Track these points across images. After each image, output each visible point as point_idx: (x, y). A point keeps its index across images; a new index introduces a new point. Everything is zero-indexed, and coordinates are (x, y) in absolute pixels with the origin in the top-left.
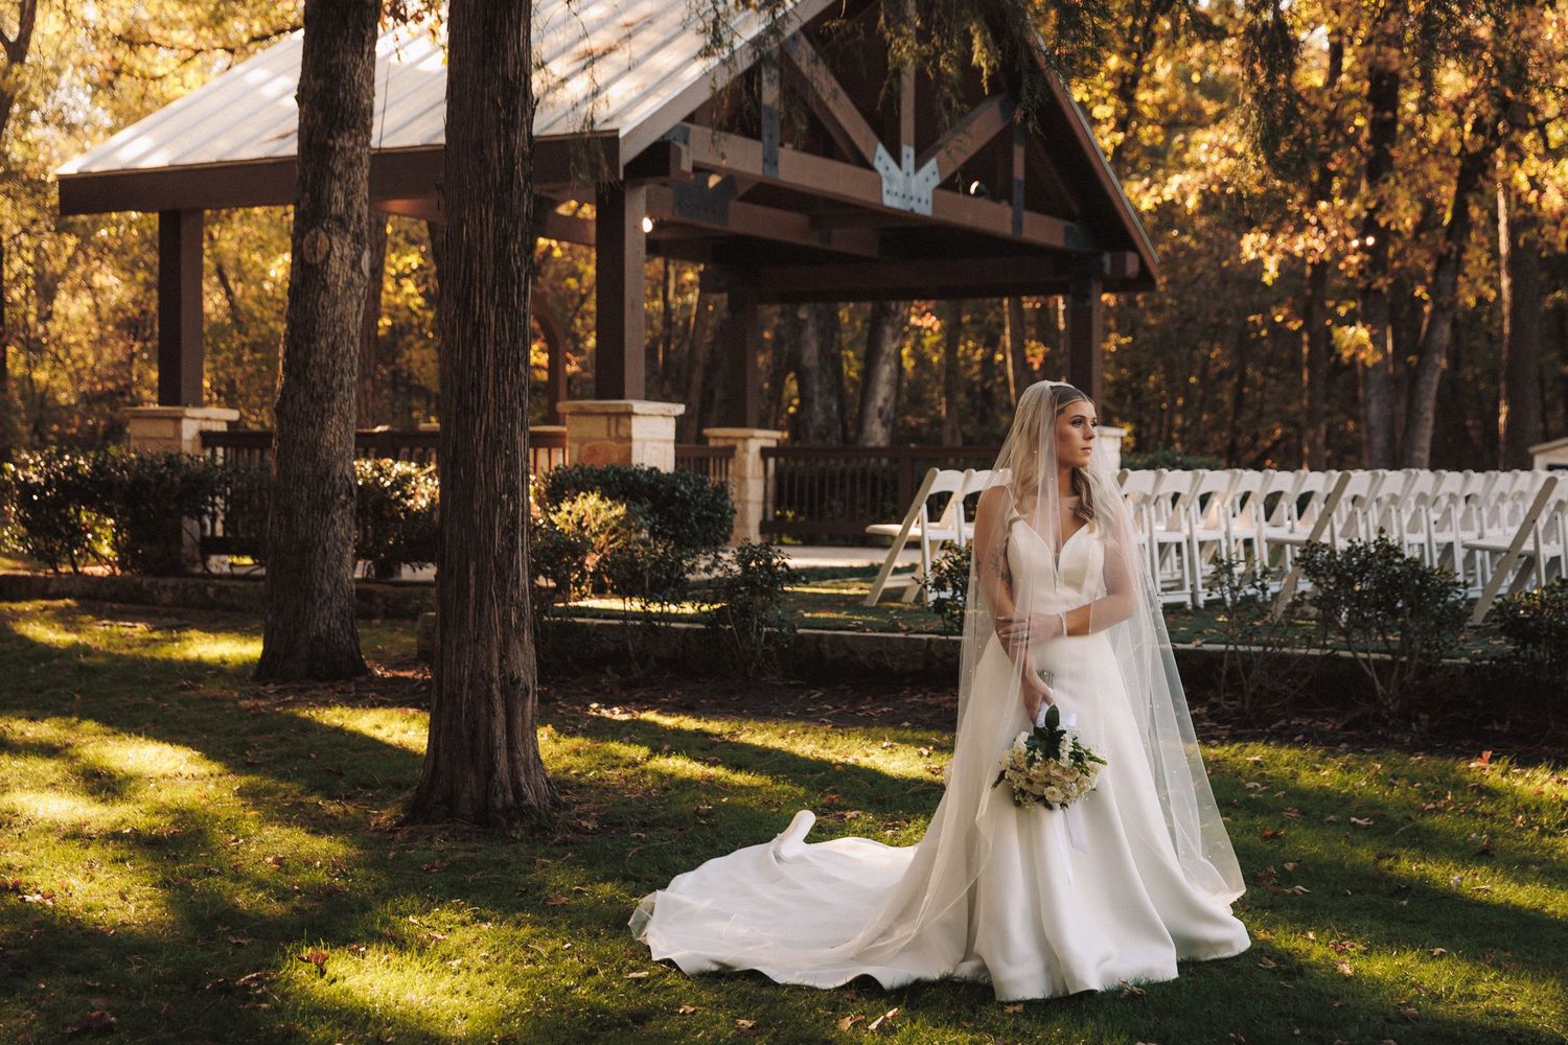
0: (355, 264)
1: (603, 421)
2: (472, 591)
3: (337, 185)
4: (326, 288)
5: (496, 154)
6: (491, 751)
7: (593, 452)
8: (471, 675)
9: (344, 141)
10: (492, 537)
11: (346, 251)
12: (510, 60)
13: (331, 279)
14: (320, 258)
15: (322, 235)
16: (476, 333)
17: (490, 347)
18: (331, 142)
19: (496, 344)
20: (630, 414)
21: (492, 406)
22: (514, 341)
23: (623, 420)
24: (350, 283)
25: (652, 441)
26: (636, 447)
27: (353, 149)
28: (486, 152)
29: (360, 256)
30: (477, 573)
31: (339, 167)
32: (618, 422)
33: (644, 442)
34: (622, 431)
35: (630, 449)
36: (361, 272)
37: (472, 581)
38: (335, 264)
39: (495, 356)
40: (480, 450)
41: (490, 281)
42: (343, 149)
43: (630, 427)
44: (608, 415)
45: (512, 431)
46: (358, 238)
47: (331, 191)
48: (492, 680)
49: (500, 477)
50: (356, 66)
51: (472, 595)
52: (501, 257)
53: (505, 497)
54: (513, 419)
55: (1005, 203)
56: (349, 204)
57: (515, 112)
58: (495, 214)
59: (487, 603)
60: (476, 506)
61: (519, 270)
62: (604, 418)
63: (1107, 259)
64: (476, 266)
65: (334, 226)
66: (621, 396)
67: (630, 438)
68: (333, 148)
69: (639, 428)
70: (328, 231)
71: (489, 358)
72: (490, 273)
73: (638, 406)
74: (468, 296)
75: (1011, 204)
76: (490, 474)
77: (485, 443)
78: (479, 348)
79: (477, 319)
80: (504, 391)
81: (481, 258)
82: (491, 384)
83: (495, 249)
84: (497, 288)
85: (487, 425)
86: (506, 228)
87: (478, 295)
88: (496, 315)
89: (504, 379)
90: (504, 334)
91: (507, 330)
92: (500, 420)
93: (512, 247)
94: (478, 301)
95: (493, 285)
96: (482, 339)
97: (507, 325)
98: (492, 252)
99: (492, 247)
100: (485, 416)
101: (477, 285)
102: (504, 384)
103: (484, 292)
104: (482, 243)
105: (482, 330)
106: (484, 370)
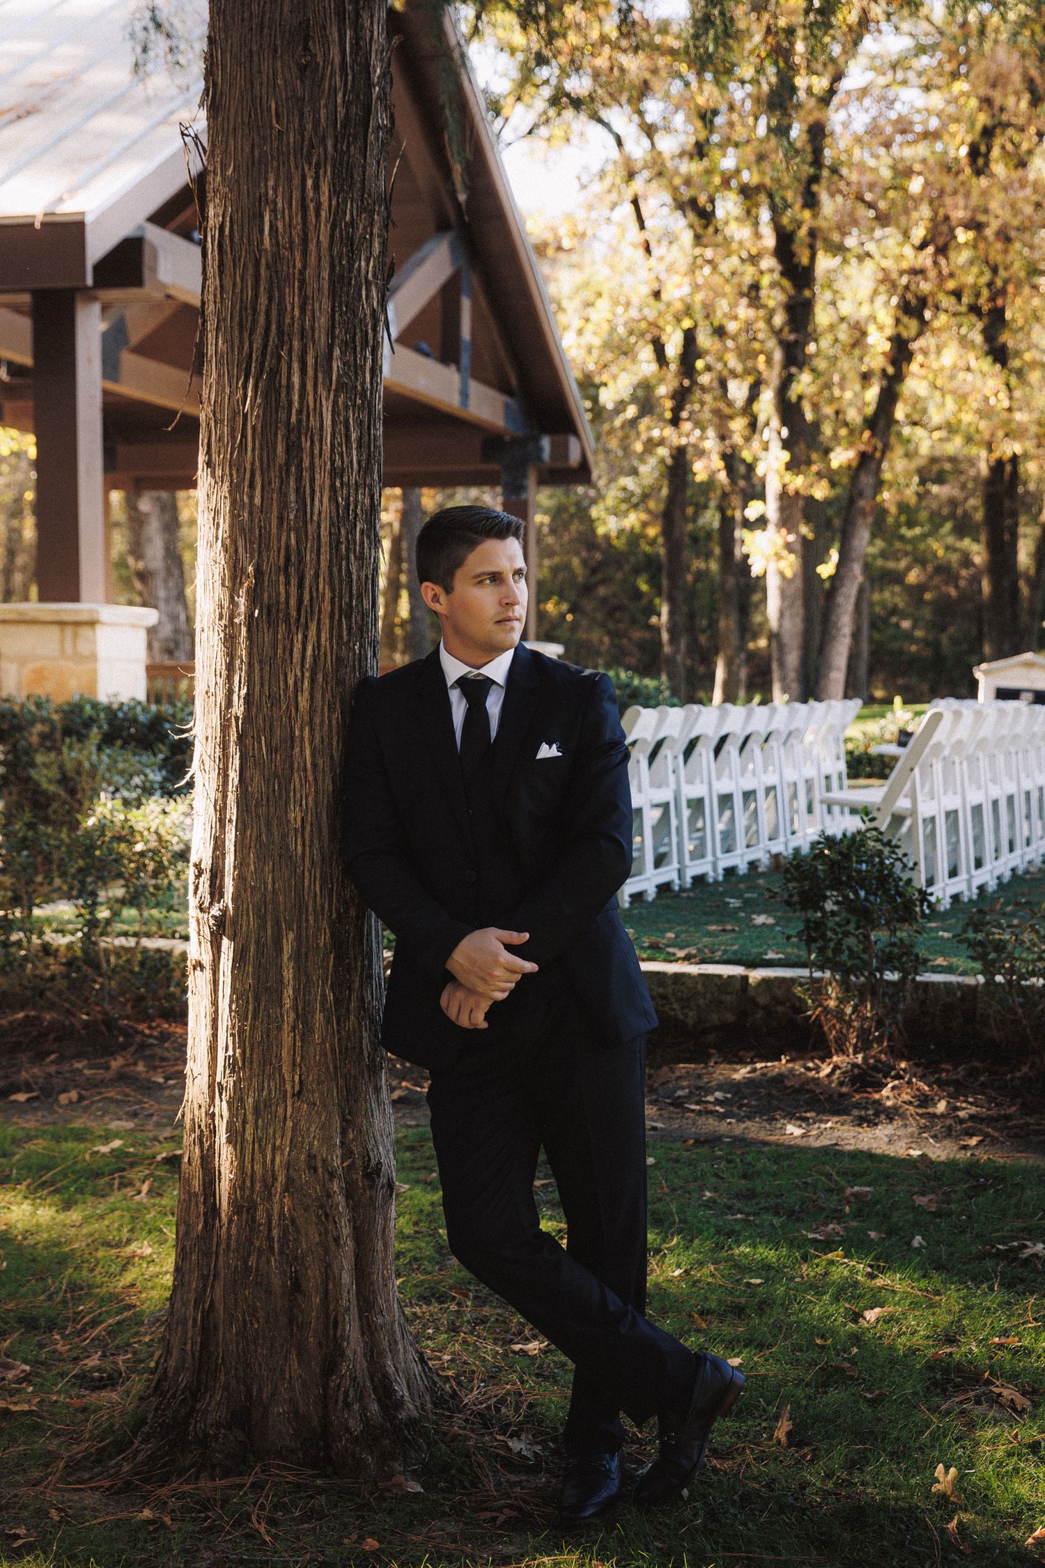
1: (54, 631)
2: (289, 992)
5: (335, 51)
6: (331, 1322)
7: (40, 675)
16: (293, 449)
17: (322, 479)
19: (335, 473)
20: (93, 623)
23: (84, 631)
26: (103, 670)
28: (316, 48)
30: (297, 956)
32: (76, 636)
33: (112, 662)
34: (82, 649)
35: (95, 671)
37: (288, 974)
40: (303, 702)
41: (322, 340)
43: (94, 642)
44: (62, 624)
51: (288, 1003)
55: (453, 368)
58: (334, 192)
62: (55, 630)
63: (546, 443)
64: (293, 300)
66: (75, 598)
67: (93, 657)
69: (105, 642)
71: (322, 505)
72: (323, 321)
73: (107, 613)
74: (274, 373)
75: (459, 370)
77: (313, 681)
78: (299, 478)
79: (294, 419)
80: (349, 573)
81: (302, 282)
82: (324, 558)
83: (332, 266)
84: (337, 352)
85: (318, 646)
86: (352, 223)
87: (296, 366)
88: (335, 413)
89: (348, 549)
90: (350, 455)
91: (354, 446)
92: (340, 637)
93: (363, 263)
94: (296, 379)
95: (331, 348)
96: (306, 463)
97: (354, 436)
98: (325, 274)
99: (325, 264)
100: (313, 628)
101: (296, 344)
102: (348, 558)
103: (310, 361)
104: (305, 253)
105: (307, 445)
106: (311, 529)
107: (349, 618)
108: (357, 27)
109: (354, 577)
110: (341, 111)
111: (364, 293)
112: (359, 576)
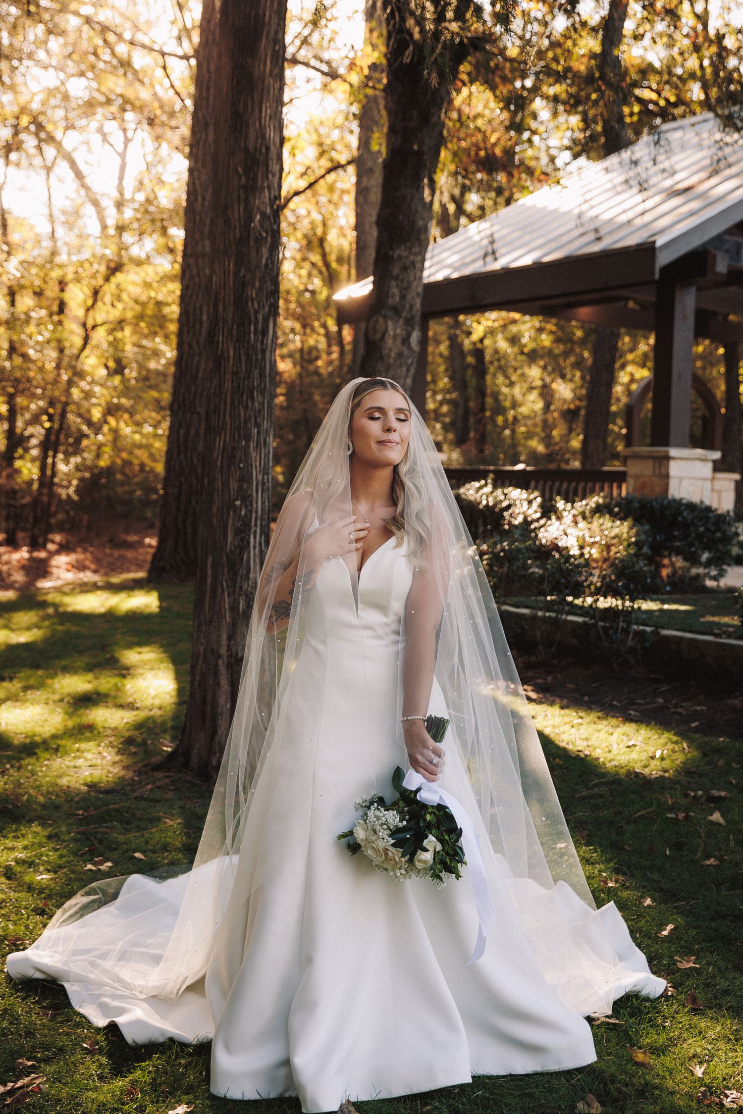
0: (406, 340)
1: (651, 462)
3: (393, 283)
4: (382, 358)
5: (236, 213)
7: (643, 485)
8: (205, 650)
9: (401, 252)
10: (225, 536)
11: (399, 331)
12: (252, 134)
13: (386, 352)
14: (378, 336)
15: (381, 320)
17: (228, 376)
18: (391, 253)
19: (235, 374)
20: (668, 458)
21: (228, 426)
22: (249, 373)
23: (664, 462)
24: (400, 355)
25: (690, 478)
26: (673, 483)
27: (407, 257)
28: (229, 212)
29: (409, 336)
30: (213, 565)
31: (396, 270)
32: (660, 465)
33: (681, 479)
34: (663, 470)
35: (667, 484)
36: (410, 347)
37: (209, 572)
38: (389, 342)
39: (232, 384)
40: (219, 464)
41: (230, 322)
42: (400, 257)
43: (669, 468)
44: (655, 458)
45: (247, 447)
46: (409, 322)
47: (389, 288)
48: (219, 656)
49: (234, 485)
50: (413, 197)
52: (240, 302)
53: (238, 503)
54: (248, 439)
56: (403, 297)
57: (255, 179)
58: (236, 265)
59: (219, 591)
60: (214, 509)
61: (256, 312)
64: (221, 308)
65: (390, 313)
67: (667, 476)
68: (392, 257)
69: (675, 469)
70: (385, 317)
71: (228, 386)
72: (230, 315)
73: (676, 452)
76: (226, 483)
77: (222, 457)
78: (220, 377)
79: (219, 353)
80: (239, 414)
81: (224, 302)
82: (228, 408)
83: (234, 294)
84: (235, 327)
85: (225, 442)
86: (244, 276)
87: (221, 333)
88: (234, 350)
89: (239, 404)
90: (241, 365)
91: (243, 363)
92: (234, 438)
93: (250, 292)
94: (221, 338)
95: (233, 325)
96: (222, 370)
97: (243, 359)
98: (232, 297)
99: (232, 293)
100: (223, 435)
101: (221, 325)
102: (239, 408)
103: (225, 331)
104: (225, 290)
105: (223, 363)
106: (223, 396)
107: (239, 431)
108: (247, 201)
109: (242, 415)
110: (238, 235)
111: (250, 304)
112: (245, 415)
